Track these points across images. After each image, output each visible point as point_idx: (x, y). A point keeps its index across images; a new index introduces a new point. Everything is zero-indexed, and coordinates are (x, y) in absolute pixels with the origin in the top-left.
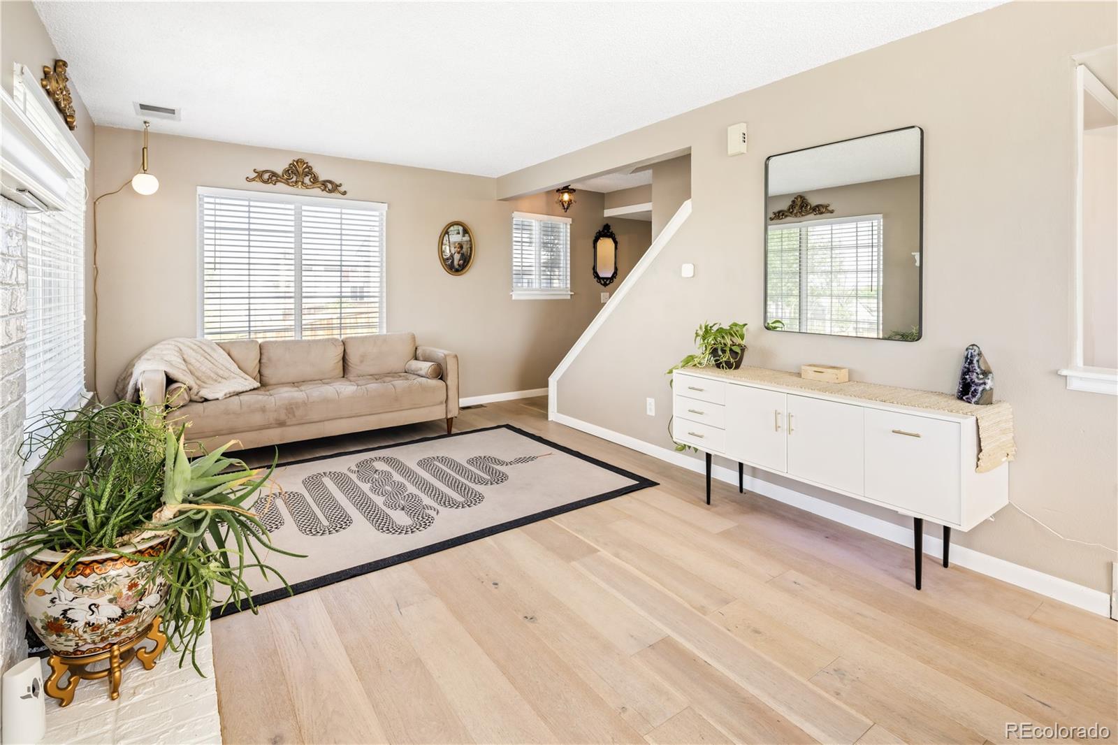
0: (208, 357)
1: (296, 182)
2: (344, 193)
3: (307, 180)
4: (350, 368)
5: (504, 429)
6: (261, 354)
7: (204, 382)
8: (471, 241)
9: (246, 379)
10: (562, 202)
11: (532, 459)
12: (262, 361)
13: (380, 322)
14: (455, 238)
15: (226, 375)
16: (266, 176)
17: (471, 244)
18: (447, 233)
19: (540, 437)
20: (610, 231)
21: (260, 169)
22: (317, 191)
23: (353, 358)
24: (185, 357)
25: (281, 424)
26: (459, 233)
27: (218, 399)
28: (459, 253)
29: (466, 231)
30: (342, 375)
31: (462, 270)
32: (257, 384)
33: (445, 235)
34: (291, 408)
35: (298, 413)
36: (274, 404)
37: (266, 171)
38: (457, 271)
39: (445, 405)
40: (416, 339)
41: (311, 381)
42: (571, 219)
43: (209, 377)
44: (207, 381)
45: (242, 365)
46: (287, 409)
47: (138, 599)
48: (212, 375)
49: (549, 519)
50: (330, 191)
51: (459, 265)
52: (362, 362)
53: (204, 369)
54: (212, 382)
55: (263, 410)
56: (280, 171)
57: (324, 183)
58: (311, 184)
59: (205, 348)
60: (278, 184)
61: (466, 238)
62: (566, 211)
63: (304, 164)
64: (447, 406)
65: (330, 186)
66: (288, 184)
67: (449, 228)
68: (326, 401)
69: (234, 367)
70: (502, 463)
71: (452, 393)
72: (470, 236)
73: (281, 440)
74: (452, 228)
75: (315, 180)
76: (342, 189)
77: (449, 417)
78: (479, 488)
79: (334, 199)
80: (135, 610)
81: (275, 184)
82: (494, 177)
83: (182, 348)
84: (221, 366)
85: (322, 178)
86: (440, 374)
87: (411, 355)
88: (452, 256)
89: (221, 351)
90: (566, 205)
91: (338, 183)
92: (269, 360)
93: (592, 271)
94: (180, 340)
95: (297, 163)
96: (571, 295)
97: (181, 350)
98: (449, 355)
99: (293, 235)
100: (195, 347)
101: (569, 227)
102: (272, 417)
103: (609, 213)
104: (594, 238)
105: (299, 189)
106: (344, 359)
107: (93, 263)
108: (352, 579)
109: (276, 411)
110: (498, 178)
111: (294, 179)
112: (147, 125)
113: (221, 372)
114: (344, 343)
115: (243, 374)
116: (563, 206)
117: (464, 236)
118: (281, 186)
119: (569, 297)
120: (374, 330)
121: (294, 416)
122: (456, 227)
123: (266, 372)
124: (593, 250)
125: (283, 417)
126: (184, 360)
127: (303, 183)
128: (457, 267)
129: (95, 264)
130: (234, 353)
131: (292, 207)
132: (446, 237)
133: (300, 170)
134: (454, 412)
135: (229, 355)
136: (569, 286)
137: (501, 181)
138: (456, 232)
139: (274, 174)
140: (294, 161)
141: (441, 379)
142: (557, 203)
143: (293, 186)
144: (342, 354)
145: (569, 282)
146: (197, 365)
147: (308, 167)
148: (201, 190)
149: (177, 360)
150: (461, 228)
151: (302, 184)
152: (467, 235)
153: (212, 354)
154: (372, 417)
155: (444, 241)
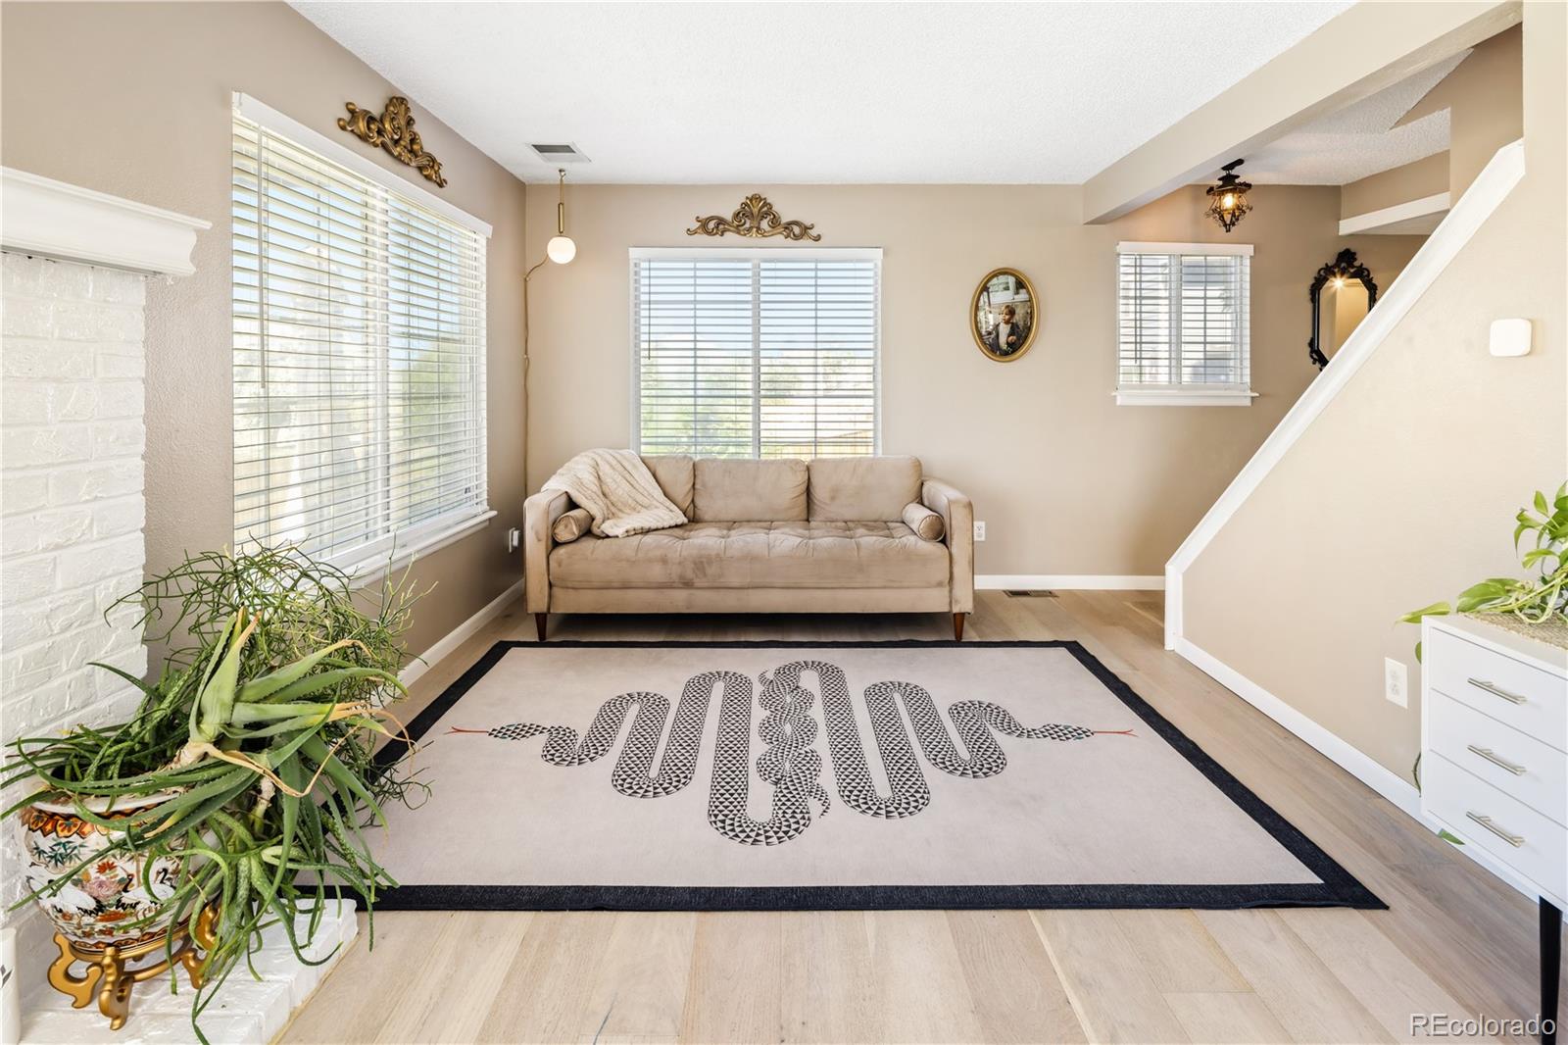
0: (627, 476)
1: (751, 228)
2: (818, 238)
3: (765, 224)
4: (815, 507)
5: (1063, 651)
6: (695, 476)
7: (620, 510)
8: (1030, 300)
9: (671, 511)
10: (1219, 213)
11: (1080, 733)
12: (697, 486)
13: (875, 438)
14: (1001, 296)
15: (646, 502)
16: (711, 225)
17: (1032, 307)
18: (985, 289)
19: (1126, 686)
20: (1357, 264)
21: (704, 216)
22: (779, 239)
23: (820, 493)
24: (601, 474)
25: (688, 585)
26: (1007, 289)
27: (617, 537)
28: (1007, 322)
29: (1020, 285)
30: (805, 517)
31: (1012, 352)
32: (682, 519)
33: (981, 293)
34: (701, 563)
35: (711, 570)
36: (678, 553)
37: (711, 218)
38: (1006, 354)
39: (947, 588)
40: (924, 467)
41: (749, 521)
42: (1252, 246)
43: (625, 504)
44: (623, 508)
45: (669, 490)
46: (695, 564)
47: (121, 888)
48: (630, 501)
49: (1030, 912)
50: (797, 238)
51: (1008, 343)
52: (833, 498)
53: (620, 492)
54: (628, 511)
55: (664, 561)
56: (728, 216)
57: (788, 226)
58: (770, 229)
59: (626, 464)
60: (727, 234)
61: (1023, 296)
62: (1228, 231)
63: (761, 200)
64: (951, 591)
65: (797, 230)
66: (739, 233)
67: (988, 281)
68: (751, 558)
69: (658, 493)
70: (1011, 727)
71: (961, 569)
72: (1028, 292)
73: (688, 608)
74: (995, 281)
75: (775, 222)
76: (814, 232)
77: (955, 610)
78: (932, 775)
79: (804, 250)
80: (119, 904)
81: (722, 235)
82: (1075, 182)
83: (599, 462)
84: (641, 490)
85: (785, 220)
86: (941, 534)
87: (913, 493)
88: (997, 326)
89: (644, 469)
90: (1228, 218)
91: (808, 224)
92: (704, 486)
93: (1308, 350)
94: (600, 451)
95: (751, 200)
96: (1252, 398)
97: (597, 465)
98: (956, 502)
99: (750, 306)
100: (614, 462)
101: (1247, 262)
102: (675, 571)
103: (1348, 226)
104: (1312, 281)
105: (754, 239)
106: (808, 491)
107: (523, 352)
108: (596, 913)
109: (680, 563)
110: (1086, 184)
111: (747, 225)
112: (563, 174)
113: (640, 498)
114: (808, 469)
115: (668, 503)
116: (1223, 221)
117: (1017, 293)
118: (730, 237)
119: (1247, 402)
120: (861, 450)
121: (705, 575)
122: (1002, 279)
123: (699, 502)
124: (1310, 306)
125: (689, 574)
126: (599, 478)
127: (758, 228)
128: (1004, 346)
129: (526, 353)
130: (660, 473)
131: (748, 265)
132: (984, 298)
133: (755, 210)
134: (964, 604)
135: (654, 476)
136: (1247, 379)
137: (1092, 188)
138: (1001, 287)
139: (721, 221)
140: (747, 198)
141: (941, 541)
142: (1208, 215)
143: (745, 235)
144: (805, 485)
145: (1248, 371)
146: (613, 486)
147: (765, 204)
148: (634, 253)
149: (588, 478)
150: (1011, 280)
151: (757, 231)
152: (1023, 291)
153: (633, 472)
154: (819, 592)
155: (981, 303)
